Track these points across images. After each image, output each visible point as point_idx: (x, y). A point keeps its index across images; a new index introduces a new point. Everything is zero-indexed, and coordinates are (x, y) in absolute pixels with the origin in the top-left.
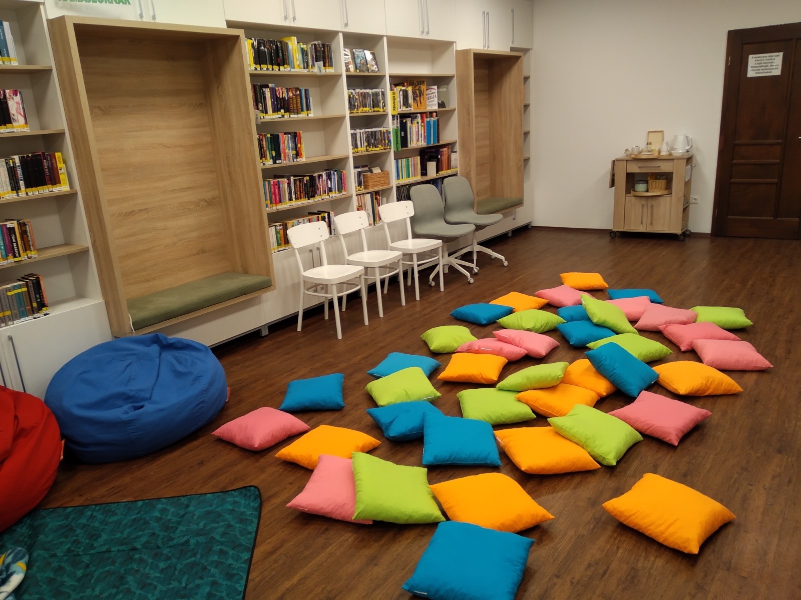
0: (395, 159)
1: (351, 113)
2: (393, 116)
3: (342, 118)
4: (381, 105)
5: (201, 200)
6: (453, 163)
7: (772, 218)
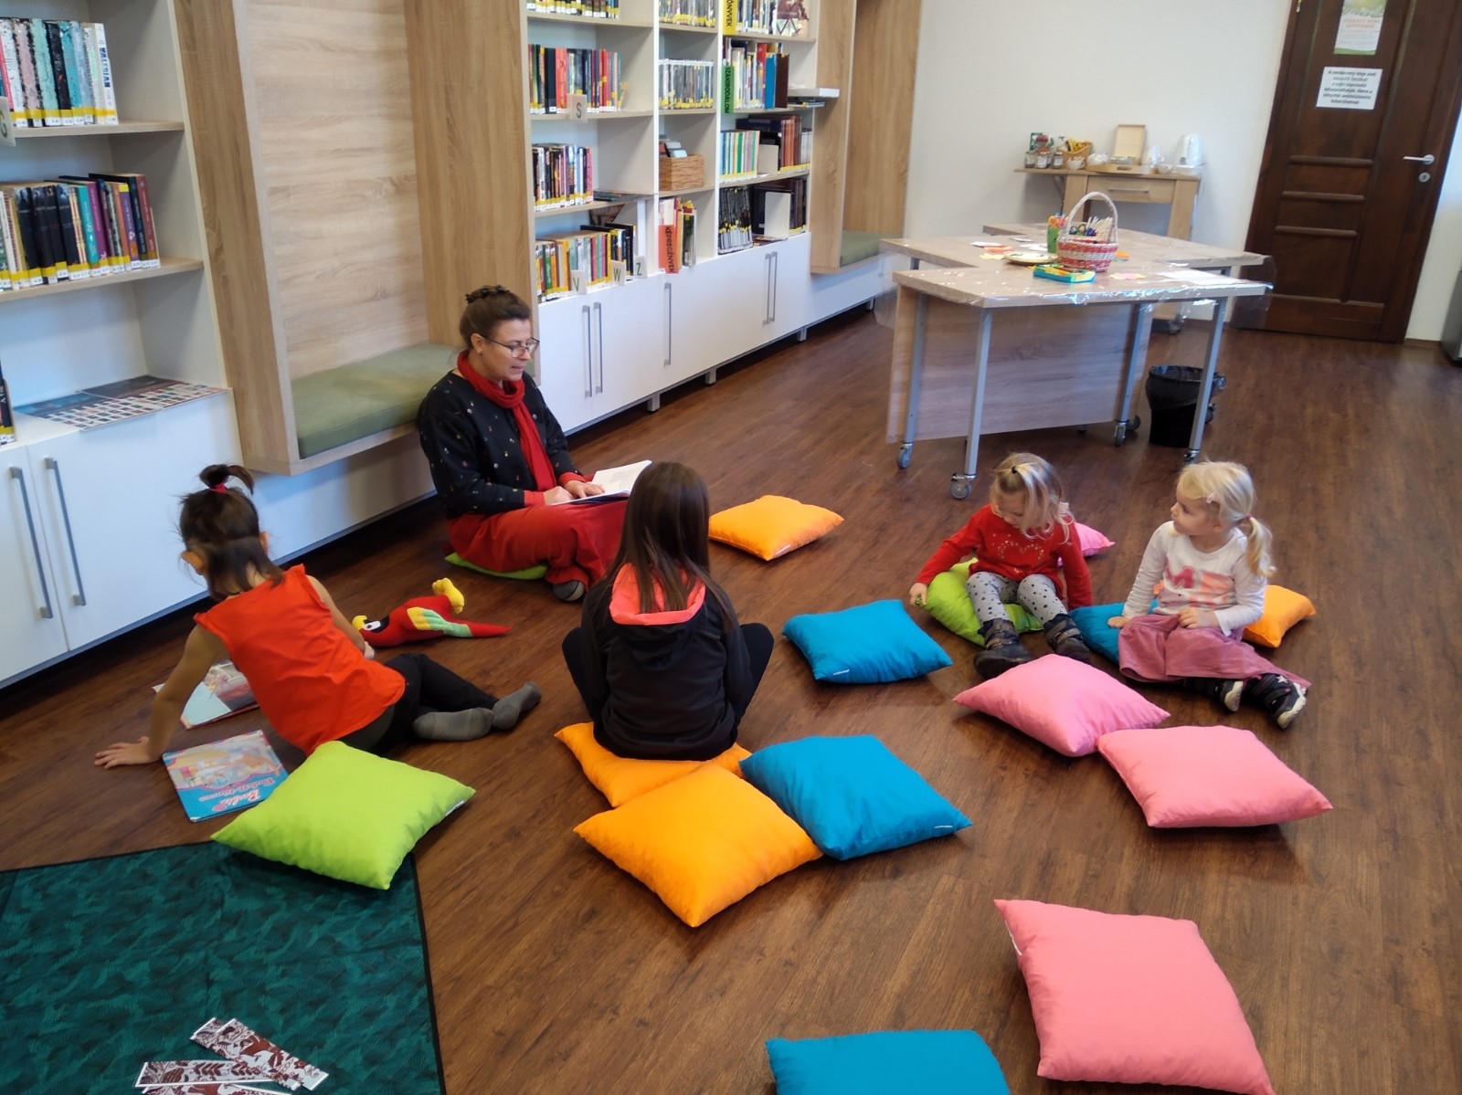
0: (722, 132)
1: (661, 22)
2: (724, 37)
3: (645, 31)
4: (711, 13)
5: (384, 180)
6: (804, 153)
7: (1337, 301)
